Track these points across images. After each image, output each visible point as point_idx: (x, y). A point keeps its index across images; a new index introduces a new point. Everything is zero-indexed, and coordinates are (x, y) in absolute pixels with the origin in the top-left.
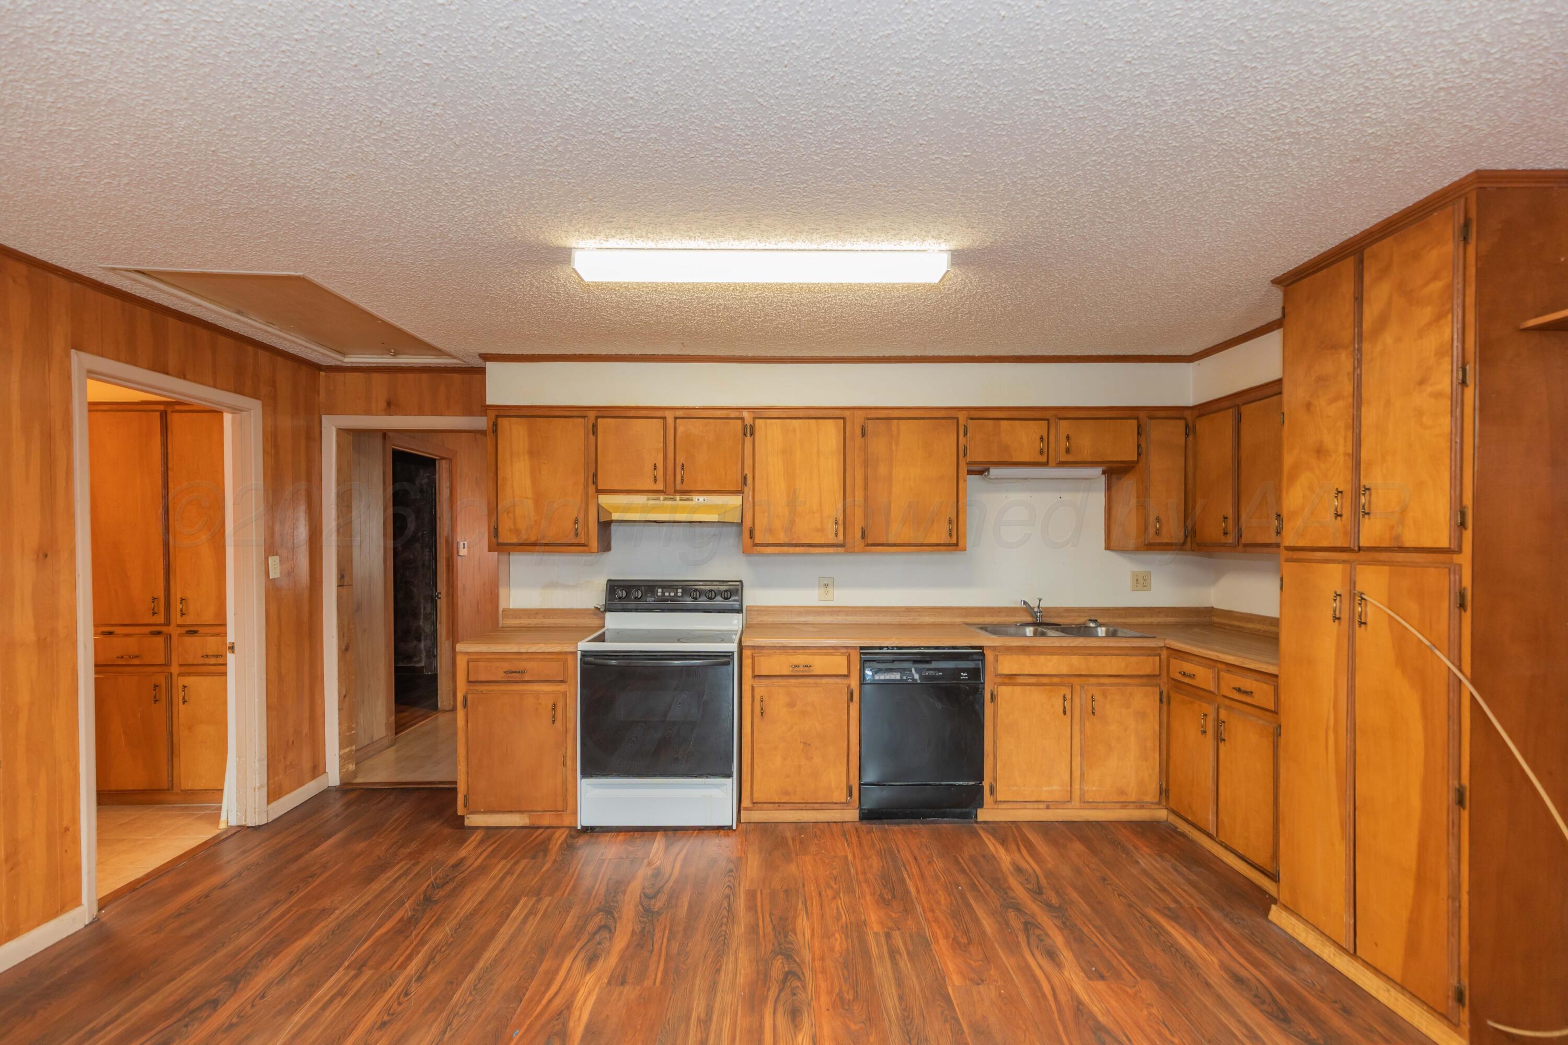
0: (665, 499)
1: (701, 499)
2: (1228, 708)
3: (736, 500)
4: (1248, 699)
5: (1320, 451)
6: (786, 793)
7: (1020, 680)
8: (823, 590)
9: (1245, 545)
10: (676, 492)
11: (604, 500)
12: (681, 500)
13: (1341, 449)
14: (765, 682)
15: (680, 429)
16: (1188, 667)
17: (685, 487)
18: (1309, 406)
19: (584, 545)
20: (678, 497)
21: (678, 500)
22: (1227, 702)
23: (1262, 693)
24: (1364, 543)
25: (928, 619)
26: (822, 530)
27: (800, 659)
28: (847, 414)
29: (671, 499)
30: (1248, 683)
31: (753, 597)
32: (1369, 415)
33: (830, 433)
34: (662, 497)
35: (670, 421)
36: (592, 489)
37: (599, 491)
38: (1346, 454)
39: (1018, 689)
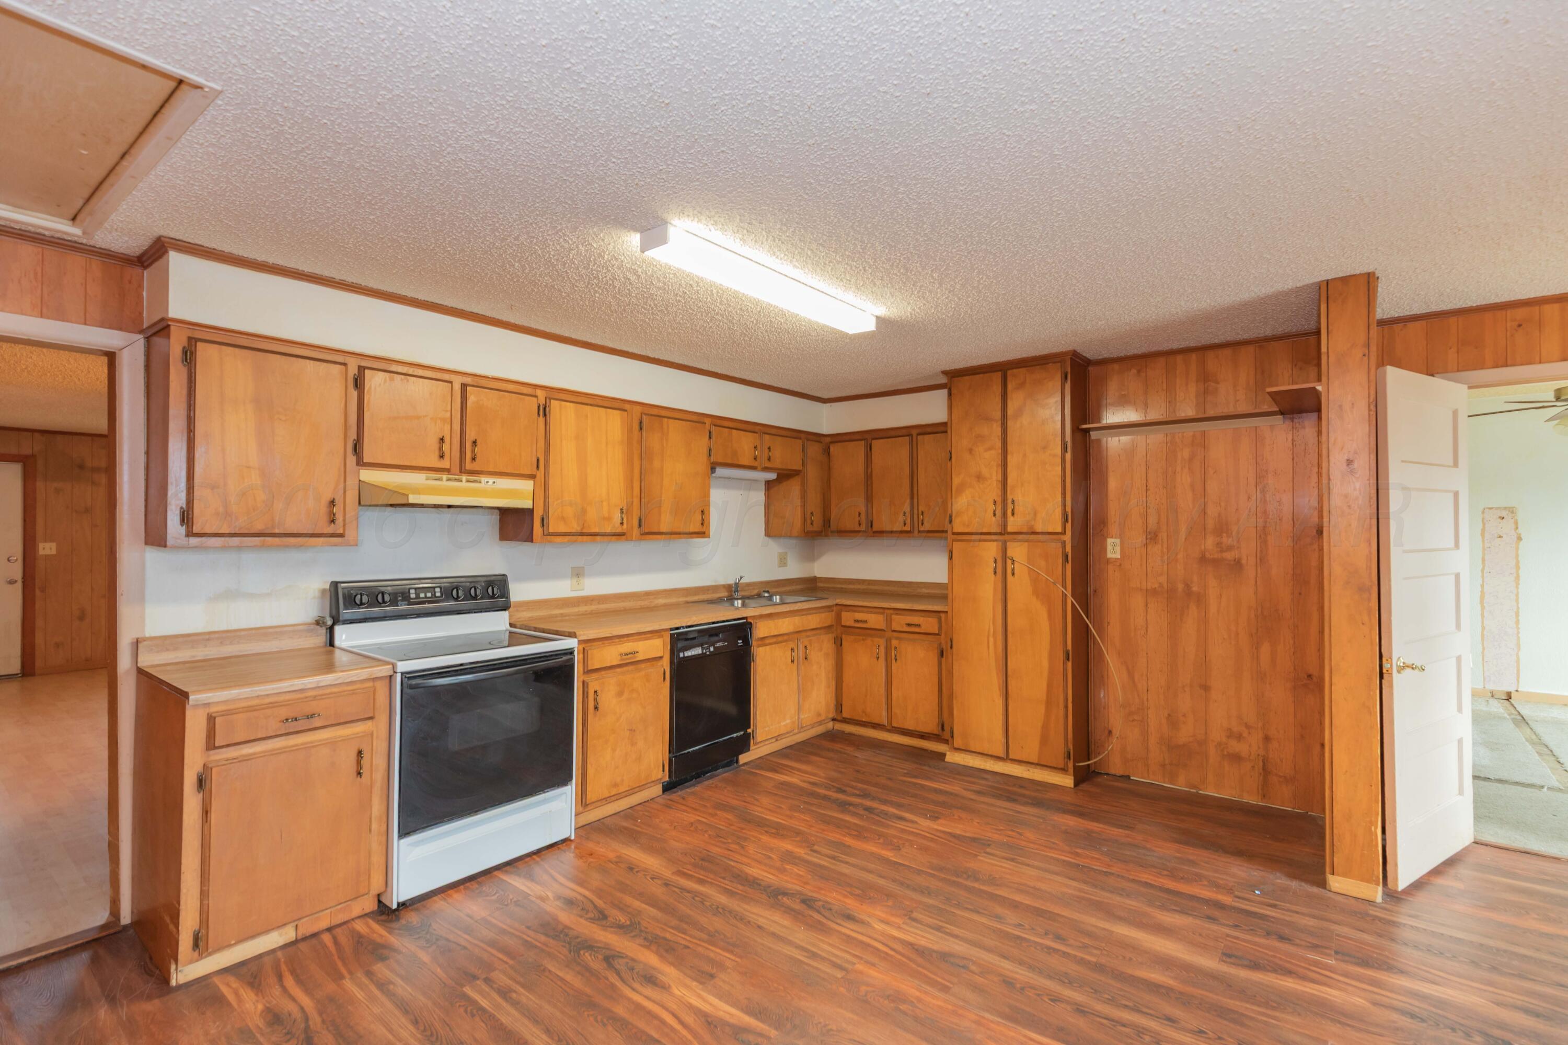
0: (448, 480)
1: (491, 481)
2: (897, 638)
3: (527, 486)
4: (917, 630)
5: (979, 477)
6: (616, 785)
7: (767, 641)
8: (575, 580)
9: (875, 532)
10: (462, 471)
11: (367, 475)
12: (468, 481)
13: (994, 478)
14: (595, 676)
15: (472, 399)
16: (860, 616)
17: (475, 466)
18: (971, 451)
19: (341, 536)
20: (464, 478)
21: (464, 483)
22: (895, 634)
23: (929, 624)
24: (1009, 529)
25: (661, 601)
26: (609, 519)
27: (627, 647)
28: (627, 407)
29: (456, 480)
30: (915, 619)
31: (519, 592)
32: (1012, 460)
33: (614, 423)
34: (445, 477)
35: (457, 387)
36: (352, 459)
37: (360, 463)
38: (997, 481)
39: (768, 648)
